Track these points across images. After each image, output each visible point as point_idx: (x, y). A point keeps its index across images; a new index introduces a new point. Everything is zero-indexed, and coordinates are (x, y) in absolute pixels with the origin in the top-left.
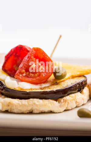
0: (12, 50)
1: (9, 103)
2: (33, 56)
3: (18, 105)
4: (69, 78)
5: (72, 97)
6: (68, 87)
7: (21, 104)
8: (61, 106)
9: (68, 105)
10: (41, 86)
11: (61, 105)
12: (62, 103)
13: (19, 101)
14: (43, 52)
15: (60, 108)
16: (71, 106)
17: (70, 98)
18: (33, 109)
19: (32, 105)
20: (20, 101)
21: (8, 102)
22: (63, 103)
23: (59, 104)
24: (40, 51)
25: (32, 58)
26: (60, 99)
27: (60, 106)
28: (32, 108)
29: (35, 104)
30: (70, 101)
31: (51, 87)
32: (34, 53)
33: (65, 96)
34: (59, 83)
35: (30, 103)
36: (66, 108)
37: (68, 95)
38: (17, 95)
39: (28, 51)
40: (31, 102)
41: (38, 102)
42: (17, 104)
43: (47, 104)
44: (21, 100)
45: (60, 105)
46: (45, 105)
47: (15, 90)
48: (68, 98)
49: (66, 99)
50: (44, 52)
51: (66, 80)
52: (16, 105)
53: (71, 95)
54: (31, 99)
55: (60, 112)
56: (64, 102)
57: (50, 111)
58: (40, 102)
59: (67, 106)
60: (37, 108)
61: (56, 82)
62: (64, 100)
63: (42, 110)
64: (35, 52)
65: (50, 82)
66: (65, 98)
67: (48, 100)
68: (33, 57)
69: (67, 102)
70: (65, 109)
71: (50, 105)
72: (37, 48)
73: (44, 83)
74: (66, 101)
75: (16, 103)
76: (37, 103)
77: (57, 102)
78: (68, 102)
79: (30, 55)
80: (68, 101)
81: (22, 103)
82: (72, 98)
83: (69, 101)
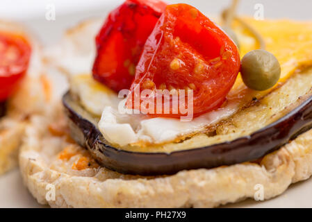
0: (110, 17)
1: (119, 194)
2: (170, 31)
3: (146, 196)
4: (292, 75)
5: (306, 143)
6: (287, 117)
7: (152, 192)
8: (274, 177)
9: (295, 169)
10: (208, 119)
11: (276, 172)
12: (276, 167)
13: (145, 184)
14: (200, 16)
15: (272, 185)
16: (306, 171)
17: (301, 146)
18: (191, 203)
19: (188, 192)
20: (151, 185)
21: (116, 193)
22: (281, 167)
23: (269, 174)
24: (191, 14)
25: (169, 39)
26: (269, 157)
27: (274, 179)
28: (189, 200)
29: (193, 186)
30: (302, 156)
31: (238, 120)
32: (172, 24)
33: (284, 145)
34: (262, 98)
35: (180, 188)
36: (293, 179)
37: (293, 138)
38: (141, 165)
39: (158, 15)
40: (183, 183)
41: (203, 179)
42: (142, 194)
43: (230, 180)
44: (152, 181)
45: (271, 175)
46: (226, 186)
47: (131, 153)
48: (292, 148)
49: (289, 152)
50: (200, 14)
51: (284, 83)
52: (141, 197)
53: (301, 138)
54: (182, 174)
55: (277, 197)
56: (283, 163)
57: (244, 197)
58: (209, 179)
59: (293, 173)
60: (204, 198)
61: (254, 99)
62: (280, 158)
63: (221, 201)
64: (175, 19)
65: (235, 100)
66: (283, 151)
67: (232, 168)
68: (170, 36)
69: (292, 163)
70: (289, 183)
71: (240, 182)
72: (180, 6)
73: (218, 107)
74: (288, 160)
75: (138, 193)
76: (202, 184)
77: (261, 166)
78: (296, 162)
79: (162, 32)
80: (295, 159)
81: (155, 190)
82: (306, 147)
83: (297, 158)
